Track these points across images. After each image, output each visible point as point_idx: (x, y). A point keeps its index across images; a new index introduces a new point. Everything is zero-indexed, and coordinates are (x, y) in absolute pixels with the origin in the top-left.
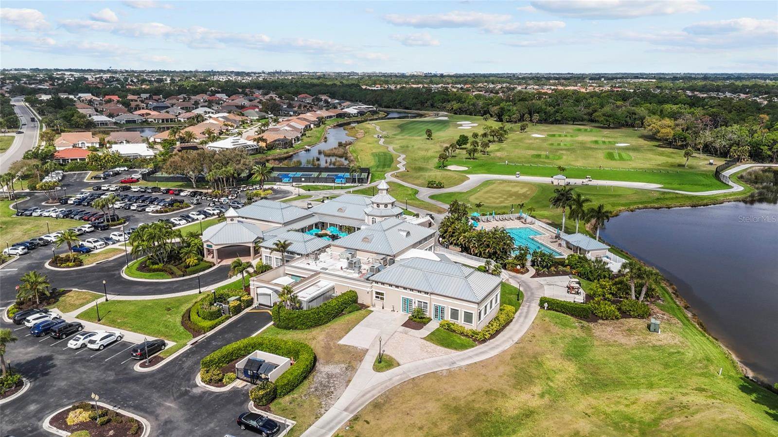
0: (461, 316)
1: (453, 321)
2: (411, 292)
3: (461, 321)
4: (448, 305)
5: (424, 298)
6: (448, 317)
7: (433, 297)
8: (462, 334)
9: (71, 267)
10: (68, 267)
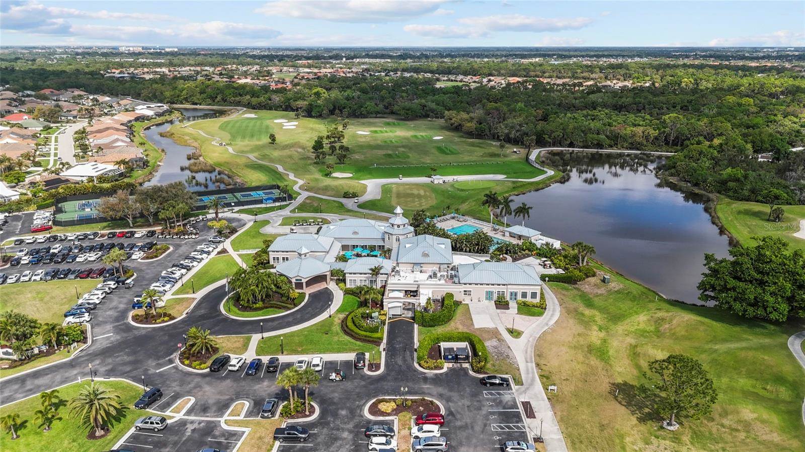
0: (529, 295)
1: (524, 300)
2: (493, 286)
3: (529, 299)
4: (519, 290)
5: (502, 289)
6: (519, 298)
7: (509, 287)
8: (533, 306)
9: (166, 321)
10: (164, 321)
